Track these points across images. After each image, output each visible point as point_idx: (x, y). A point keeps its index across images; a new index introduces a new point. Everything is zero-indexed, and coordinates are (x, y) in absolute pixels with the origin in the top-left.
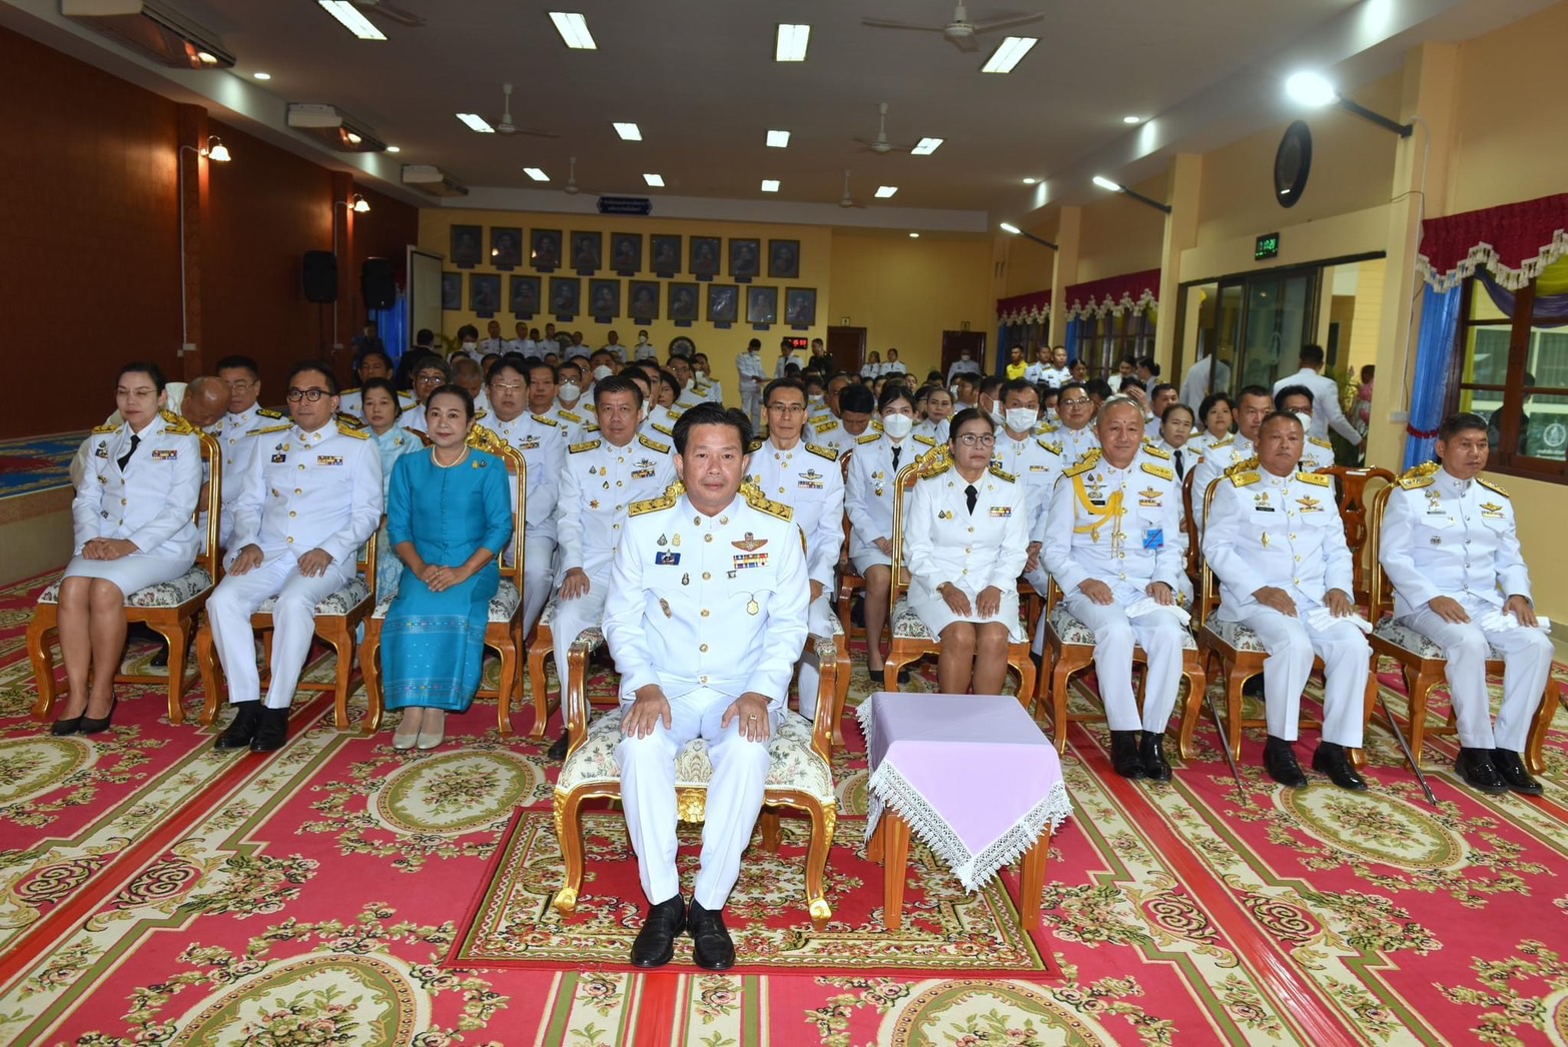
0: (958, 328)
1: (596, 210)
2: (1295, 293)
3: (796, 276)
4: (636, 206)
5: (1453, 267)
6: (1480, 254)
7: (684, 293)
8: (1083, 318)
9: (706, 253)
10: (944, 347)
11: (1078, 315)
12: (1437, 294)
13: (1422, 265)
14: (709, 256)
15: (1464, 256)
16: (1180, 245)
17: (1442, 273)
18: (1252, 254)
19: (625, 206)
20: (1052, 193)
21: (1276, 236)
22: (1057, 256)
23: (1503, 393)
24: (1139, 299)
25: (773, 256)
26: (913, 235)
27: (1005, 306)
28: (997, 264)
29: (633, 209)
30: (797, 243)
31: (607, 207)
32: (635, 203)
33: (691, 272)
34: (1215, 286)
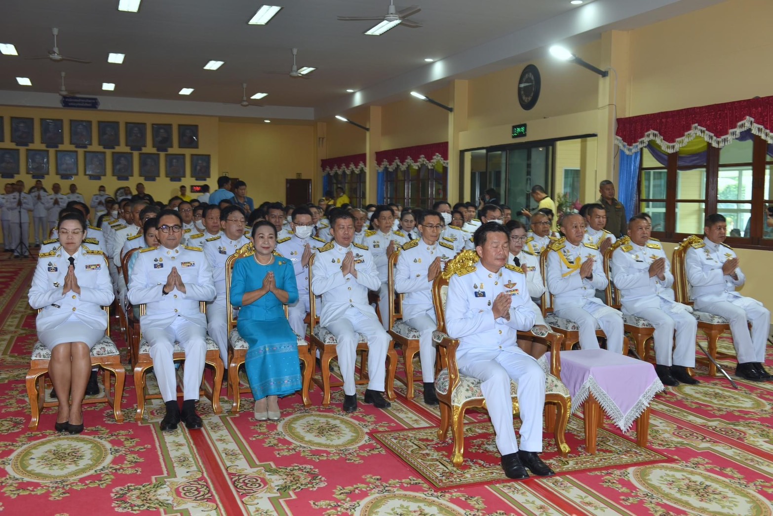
0: (294, 177)
1: (60, 105)
2: (538, 155)
3: (197, 147)
4: (88, 103)
5: (635, 142)
6: (651, 135)
7: (123, 159)
8: (390, 170)
9: (136, 133)
10: (287, 189)
11: (386, 168)
12: (628, 155)
13: (618, 141)
14: (139, 135)
15: (642, 136)
16: (458, 129)
17: (630, 144)
18: (511, 135)
19: (81, 102)
20: (365, 97)
21: (525, 125)
22: (368, 134)
23: (665, 203)
24: (432, 159)
25: (181, 135)
26: (266, 121)
27: (326, 163)
28: (320, 138)
29: (86, 105)
30: (196, 126)
31: (68, 102)
32: (87, 101)
33: (127, 145)
34: (484, 151)
